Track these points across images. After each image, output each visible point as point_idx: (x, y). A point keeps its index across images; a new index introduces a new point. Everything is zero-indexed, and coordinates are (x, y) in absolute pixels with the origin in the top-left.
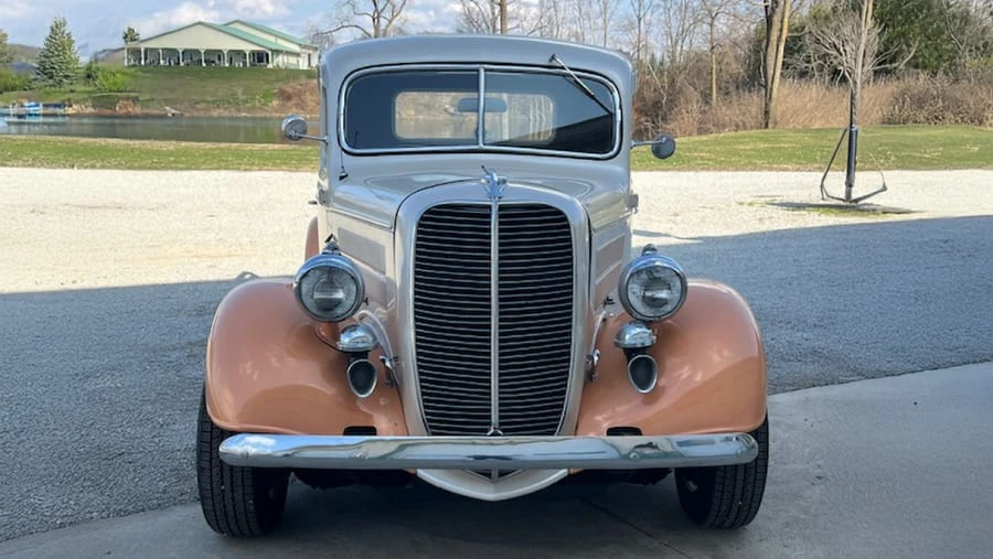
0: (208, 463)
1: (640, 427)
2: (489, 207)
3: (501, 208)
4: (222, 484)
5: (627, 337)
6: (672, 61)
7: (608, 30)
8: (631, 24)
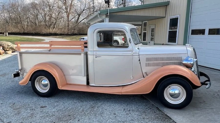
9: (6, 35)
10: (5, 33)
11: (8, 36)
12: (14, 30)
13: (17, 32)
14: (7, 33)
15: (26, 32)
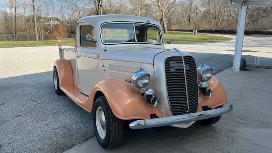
0: (112, 130)
1: (208, 105)
2: (181, 57)
3: (184, 57)
4: (116, 135)
5: (203, 85)
6: (70, 20)
7: (55, 13)
8: (60, 12)
9: (195, 33)
10: (194, 31)
11: (197, 34)
12: (206, 27)
13: (208, 29)
14: (196, 31)
15: (219, 29)
